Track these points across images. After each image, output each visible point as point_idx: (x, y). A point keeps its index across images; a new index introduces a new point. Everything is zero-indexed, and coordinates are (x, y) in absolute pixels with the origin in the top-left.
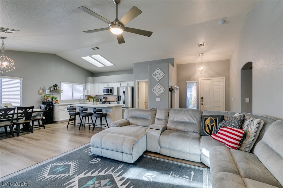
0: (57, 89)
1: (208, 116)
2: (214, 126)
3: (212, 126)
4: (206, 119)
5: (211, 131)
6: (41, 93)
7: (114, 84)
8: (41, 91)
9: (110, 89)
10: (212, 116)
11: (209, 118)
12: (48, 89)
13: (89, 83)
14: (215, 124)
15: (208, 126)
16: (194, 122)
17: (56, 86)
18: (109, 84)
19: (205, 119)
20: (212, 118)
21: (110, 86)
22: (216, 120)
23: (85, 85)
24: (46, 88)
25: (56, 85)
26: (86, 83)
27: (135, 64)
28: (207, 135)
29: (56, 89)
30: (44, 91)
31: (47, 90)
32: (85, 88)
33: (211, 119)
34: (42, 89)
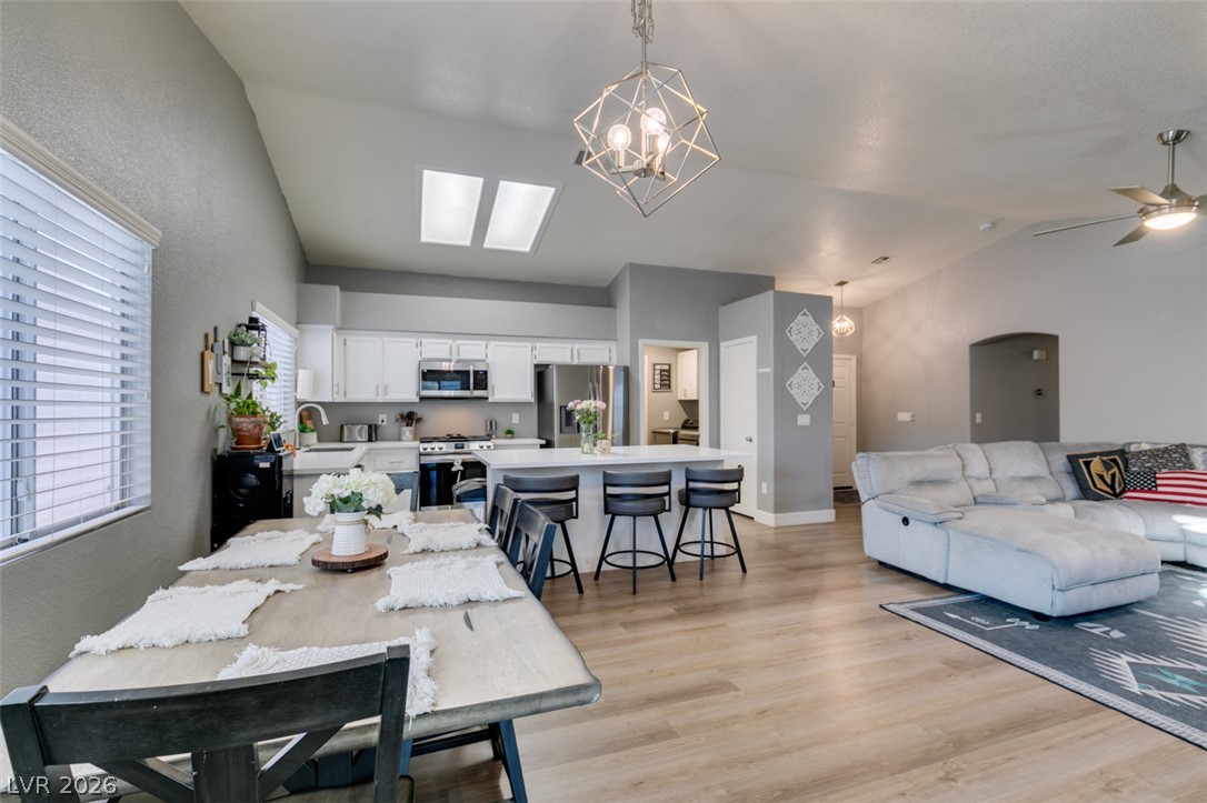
1: (1094, 455)
2: (1118, 475)
3: (1113, 476)
4: (1087, 464)
5: (1112, 487)
7: (492, 344)
8: (210, 369)
9: (476, 373)
10: (1102, 454)
11: (1096, 460)
12: (226, 347)
13: (332, 327)
14: (1115, 470)
15: (1101, 477)
16: (1042, 474)
18: (459, 342)
19: (1085, 462)
20: (1104, 458)
21: (470, 353)
22: (1114, 461)
23: (295, 332)
24: (220, 338)
25: (254, 321)
26: (297, 323)
27: (637, 270)
28: (1108, 499)
30: (218, 364)
31: (224, 360)
32: (297, 358)
33: (1103, 461)
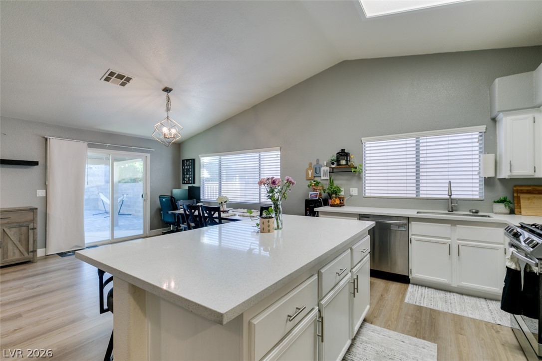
0: (347, 164)
6: (310, 177)
8: (310, 172)
12: (325, 165)
17: (343, 154)
24: (321, 163)
25: (343, 150)
26: (493, 119)
29: (344, 162)
30: (317, 171)
31: (322, 169)
32: (489, 144)
34: (313, 166)
